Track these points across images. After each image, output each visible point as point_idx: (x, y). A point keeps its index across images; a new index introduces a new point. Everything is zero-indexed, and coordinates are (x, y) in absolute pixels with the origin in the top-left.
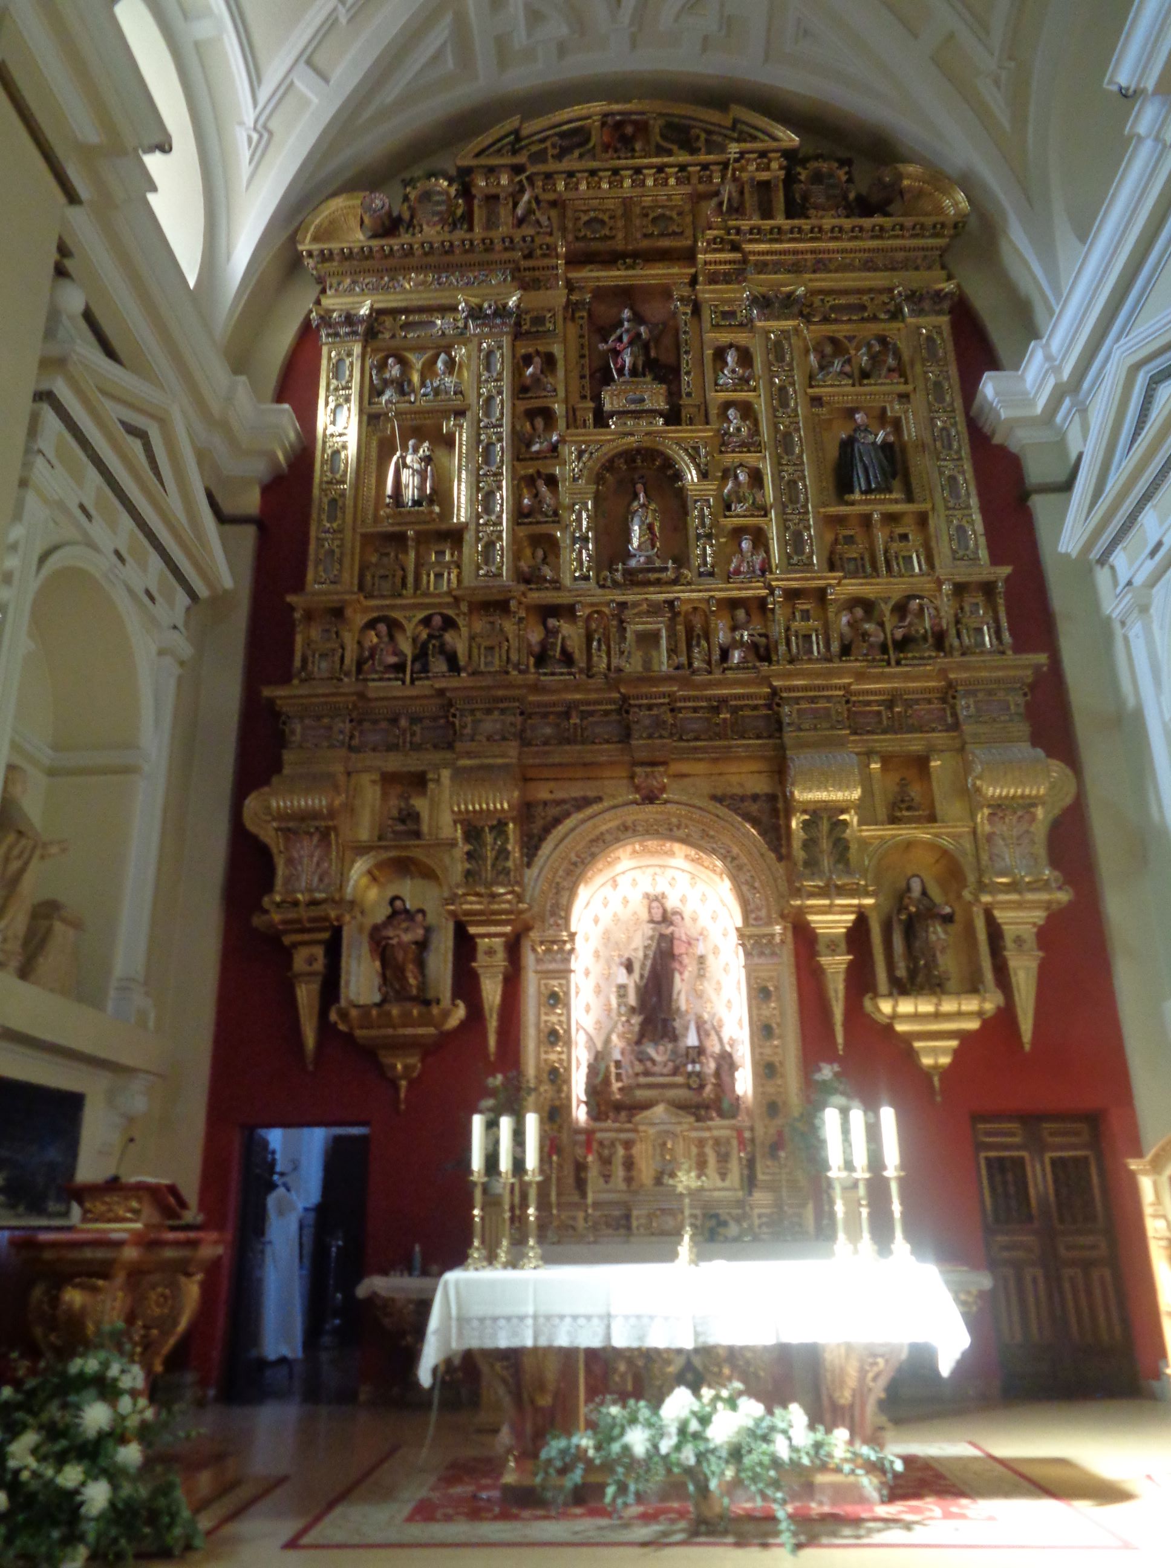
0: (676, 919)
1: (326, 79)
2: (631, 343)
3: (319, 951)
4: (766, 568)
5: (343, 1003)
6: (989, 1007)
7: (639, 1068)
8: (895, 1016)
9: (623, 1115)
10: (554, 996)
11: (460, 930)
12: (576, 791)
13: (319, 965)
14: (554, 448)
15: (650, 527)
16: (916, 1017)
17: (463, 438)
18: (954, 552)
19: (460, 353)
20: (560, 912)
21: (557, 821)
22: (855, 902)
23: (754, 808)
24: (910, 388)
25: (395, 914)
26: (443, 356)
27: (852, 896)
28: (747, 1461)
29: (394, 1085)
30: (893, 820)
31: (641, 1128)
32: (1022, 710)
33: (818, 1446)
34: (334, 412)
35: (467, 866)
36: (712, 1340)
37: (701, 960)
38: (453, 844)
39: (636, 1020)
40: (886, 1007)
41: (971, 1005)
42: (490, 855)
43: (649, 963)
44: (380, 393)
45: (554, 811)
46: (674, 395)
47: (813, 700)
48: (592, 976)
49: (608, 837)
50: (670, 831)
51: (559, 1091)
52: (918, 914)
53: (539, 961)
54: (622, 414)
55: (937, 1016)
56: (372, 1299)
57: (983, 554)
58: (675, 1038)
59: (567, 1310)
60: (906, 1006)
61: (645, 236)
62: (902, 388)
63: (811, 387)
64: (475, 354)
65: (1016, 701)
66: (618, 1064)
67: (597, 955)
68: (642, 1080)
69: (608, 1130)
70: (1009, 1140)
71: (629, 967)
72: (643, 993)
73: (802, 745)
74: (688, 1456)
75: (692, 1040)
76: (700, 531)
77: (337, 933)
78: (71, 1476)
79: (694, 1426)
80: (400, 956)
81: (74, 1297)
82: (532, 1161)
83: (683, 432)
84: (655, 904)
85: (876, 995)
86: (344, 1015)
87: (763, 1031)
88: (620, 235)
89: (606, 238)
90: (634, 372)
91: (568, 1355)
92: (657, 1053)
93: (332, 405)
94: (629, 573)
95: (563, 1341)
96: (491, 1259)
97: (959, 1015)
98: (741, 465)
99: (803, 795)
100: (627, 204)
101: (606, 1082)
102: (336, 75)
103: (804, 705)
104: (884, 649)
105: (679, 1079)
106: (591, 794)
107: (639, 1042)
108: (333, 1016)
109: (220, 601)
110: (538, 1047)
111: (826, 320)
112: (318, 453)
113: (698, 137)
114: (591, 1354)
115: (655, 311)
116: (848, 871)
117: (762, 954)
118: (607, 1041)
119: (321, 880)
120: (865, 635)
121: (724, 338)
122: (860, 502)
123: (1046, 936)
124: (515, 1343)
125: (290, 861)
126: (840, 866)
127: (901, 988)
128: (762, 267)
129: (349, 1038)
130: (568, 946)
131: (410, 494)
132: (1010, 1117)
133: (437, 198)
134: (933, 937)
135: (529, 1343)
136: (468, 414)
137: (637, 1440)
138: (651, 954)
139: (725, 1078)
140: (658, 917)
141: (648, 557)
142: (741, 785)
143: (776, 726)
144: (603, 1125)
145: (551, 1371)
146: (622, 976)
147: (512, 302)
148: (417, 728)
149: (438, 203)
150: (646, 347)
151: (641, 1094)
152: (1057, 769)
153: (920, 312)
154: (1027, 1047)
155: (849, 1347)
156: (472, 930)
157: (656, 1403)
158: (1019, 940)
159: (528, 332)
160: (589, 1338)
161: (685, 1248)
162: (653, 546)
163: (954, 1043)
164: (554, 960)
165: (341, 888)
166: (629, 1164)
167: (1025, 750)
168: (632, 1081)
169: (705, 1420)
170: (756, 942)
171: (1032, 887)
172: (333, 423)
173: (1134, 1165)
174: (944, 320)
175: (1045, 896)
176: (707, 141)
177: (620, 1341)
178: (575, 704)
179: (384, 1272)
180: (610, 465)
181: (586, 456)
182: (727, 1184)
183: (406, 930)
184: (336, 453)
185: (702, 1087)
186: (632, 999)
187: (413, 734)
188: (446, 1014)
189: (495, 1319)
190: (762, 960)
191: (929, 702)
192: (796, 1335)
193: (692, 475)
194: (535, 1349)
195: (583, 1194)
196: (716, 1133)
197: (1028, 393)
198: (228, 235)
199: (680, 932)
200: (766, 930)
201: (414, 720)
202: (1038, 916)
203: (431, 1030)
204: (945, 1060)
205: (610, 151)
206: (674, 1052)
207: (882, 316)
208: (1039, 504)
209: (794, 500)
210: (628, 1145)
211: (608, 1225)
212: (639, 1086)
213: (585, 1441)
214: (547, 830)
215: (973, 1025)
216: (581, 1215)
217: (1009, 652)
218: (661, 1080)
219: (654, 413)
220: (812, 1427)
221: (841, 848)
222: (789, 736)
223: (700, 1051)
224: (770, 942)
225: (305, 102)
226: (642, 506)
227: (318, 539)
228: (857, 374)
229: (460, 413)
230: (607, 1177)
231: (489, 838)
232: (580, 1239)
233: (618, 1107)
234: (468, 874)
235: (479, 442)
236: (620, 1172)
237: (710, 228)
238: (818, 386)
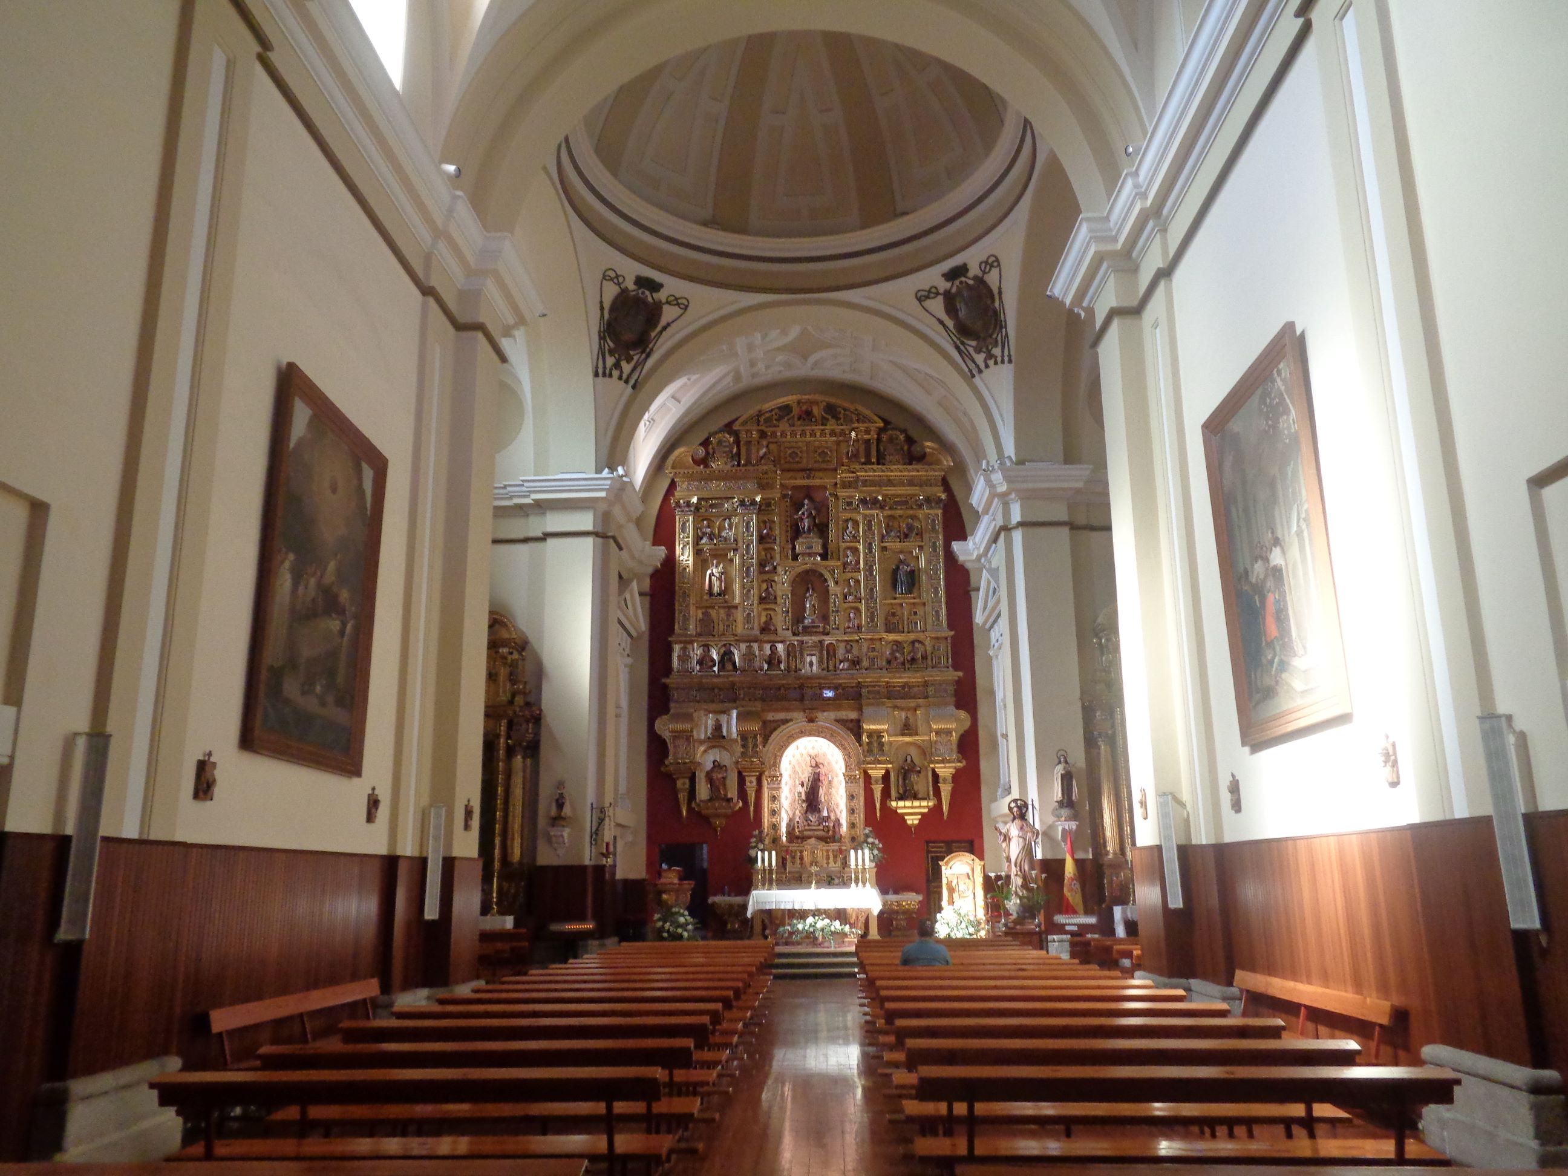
0: (821, 766)
1: (679, 402)
2: (808, 517)
3: (687, 781)
4: (859, 627)
5: (697, 801)
6: (931, 804)
7: (806, 823)
8: (897, 808)
9: (799, 841)
10: (774, 797)
11: (740, 773)
12: (781, 716)
13: (687, 786)
14: (775, 568)
15: (814, 606)
16: (905, 807)
17: (737, 560)
18: (933, 622)
19: (735, 520)
20: (776, 765)
21: (775, 729)
22: (885, 766)
23: (851, 725)
24: (923, 544)
25: (714, 766)
26: (727, 520)
27: (884, 764)
28: (825, 931)
29: (715, 830)
30: (903, 735)
31: (806, 846)
32: (953, 692)
33: (842, 929)
34: (683, 549)
35: (742, 750)
36: (819, 907)
37: (830, 782)
38: (736, 740)
39: (804, 805)
40: (894, 804)
41: (924, 803)
42: (750, 745)
43: (810, 783)
44: (701, 538)
45: (775, 725)
46: (825, 546)
47: (874, 686)
48: (788, 785)
49: (795, 736)
50: (819, 733)
51: (776, 832)
52: (908, 770)
53: (768, 784)
54: (803, 554)
55: (912, 807)
56: (714, 904)
57: (945, 624)
58: (819, 811)
59: (783, 900)
60: (901, 804)
61: (815, 462)
62: (920, 544)
63: (882, 542)
64: (742, 520)
65: (951, 689)
66: (798, 822)
67: (790, 776)
68: (807, 828)
69: (794, 847)
70: (941, 849)
71: (802, 785)
72: (808, 794)
73: (868, 705)
74: (812, 929)
75: (825, 814)
76: (834, 609)
77: (694, 774)
78: (680, 930)
79: (813, 924)
80: (717, 783)
81: (665, 896)
82: (774, 863)
83: (831, 563)
84: (813, 760)
85: (891, 800)
86: (698, 805)
87: (852, 811)
88: (805, 461)
89: (798, 462)
90: (809, 530)
91: (783, 911)
92: (813, 818)
93: (681, 546)
94: (805, 628)
95: (782, 907)
96: (763, 889)
97: (920, 807)
98: (852, 578)
99: (865, 727)
100: (808, 444)
101: (794, 829)
102: (683, 400)
103: (870, 689)
104: (903, 664)
105: (821, 827)
106: (788, 718)
107: (806, 813)
108: (693, 805)
109: (640, 636)
110: (768, 816)
111: (890, 508)
112: (677, 569)
113: (840, 413)
114: (789, 910)
115: (818, 496)
116: (883, 754)
117: (851, 782)
118: (794, 814)
119: (687, 754)
120: (896, 658)
121: (848, 515)
122: (899, 598)
123: (956, 777)
124: (771, 908)
125: (675, 747)
126: (880, 753)
127: (901, 798)
128: (865, 483)
129: (699, 814)
130: (779, 779)
131: (716, 589)
132: (942, 842)
133: (724, 444)
134: (912, 779)
135: (774, 908)
136: (739, 550)
137: (800, 927)
138: (811, 780)
139: (837, 829)
140: (814, 765)
141: (812, 620)
142: (847, 715)
143: (859, 696)
144: (791, 845)
145: (779, 915)
146: (800, 789)
147: (758, 499)
148: (721, 693)
149: (725, 447)
150: (814, 518)
151: (806, 833)
152: (963, 714)
153: (931, 508)
154: (945, 818)
155: (853, 909)
156: (744, 774)
157: (805, 921)
158: (945, 780)
159: (764, 510)
160: (789, 907)
161: (813, 885)
162: (815, 613)
163: (919, 817)
164: (774, 784)
165: (694, 758)
166: (802, 858)
167: (952, 709)
168: (803, 829)
169: (816, 923)
170: (850, 778)
171: (949, 762)
172: (683, 554)
173: (941, 863)
174: (940, 512)
175: (954, 765)
176: (844, 415)
177: (796, 907)
178: (783, 685)
179: (715, 895)
180: (799, 575)
181: (788, 573)
182: (837, 865)
183: (719, 773)
184: (685, 569)
185: (828, 831)
186: (804, 797)
187: (720, 695)
188: (735, 805)
189: (765, 903)
190: (852, 785)
191: (918, 686)
192: (840, 906)
193: (831, 584)
194: (776, 910)
195: (785, 869)
196: (832, 848)
197: (970, 550)
198: (635, 465)
199: (822, 770)
200: (853, 773)
201: (720, 689)
202: (953, 771)
203: (730, 811)
204: (916, 822)
205: (801, 420)
206: (819, 817)
207: (915, 507)
208: (973, 594)
209: (872, 597)
210: (801, 852)
211: (794, 880)
212: (806, 830)
213: (789, 928)
214: (771, 733)
215: (926, 810)
216: (784, 876)
217: (950, 668)
218: (814, 828)
219: (816, 554)
220: (841, 925)
221: (881, 745)
222: (864, 702)
223: (829, 817)
224: (855, 778)
225: (669, 409)
226: (811, 595)
227: (679, 610)
228: (902, 536)
229: (735, 550)
230: (793, 863)
231: (750, 740)
232: (784, 884)
233: (798, 838)
234: (743, 753)
235: (744, 566)
236: (798, 861)
237: (843, 465)
238: (886, 542)
